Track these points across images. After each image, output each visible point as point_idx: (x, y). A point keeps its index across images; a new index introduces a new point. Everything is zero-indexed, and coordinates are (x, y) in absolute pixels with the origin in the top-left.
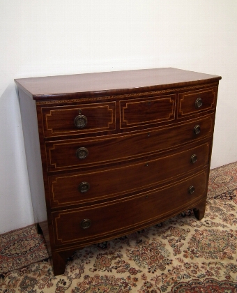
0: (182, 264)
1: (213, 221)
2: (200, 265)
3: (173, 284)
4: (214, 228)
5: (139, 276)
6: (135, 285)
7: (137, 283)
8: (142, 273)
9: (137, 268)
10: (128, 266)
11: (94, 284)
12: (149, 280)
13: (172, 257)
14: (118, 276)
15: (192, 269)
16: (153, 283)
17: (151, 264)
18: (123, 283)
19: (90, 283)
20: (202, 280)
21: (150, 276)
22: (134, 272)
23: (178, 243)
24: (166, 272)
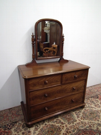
0: (80, 122)
1: (91, 106)
2: (87, 123)
3: (77, 130)
4: (91, 109)
5: (64, 125)
6: (63, 129)
7: (64, 128)
8: (65, 124)
9: (64, 122)
10: (60, 121)
11: (48, 127)
12: (68, 127)
13: (76, 119)
14: (57, 125)
15: (84, 124)
16: (70, 128)
17: (69, 121)
18: (59, 128)
19: (47, 127)
20: (88, 129)
21: (68, 126)
22: (62, 123)
23: (79, 114)
24: (74, 124)
